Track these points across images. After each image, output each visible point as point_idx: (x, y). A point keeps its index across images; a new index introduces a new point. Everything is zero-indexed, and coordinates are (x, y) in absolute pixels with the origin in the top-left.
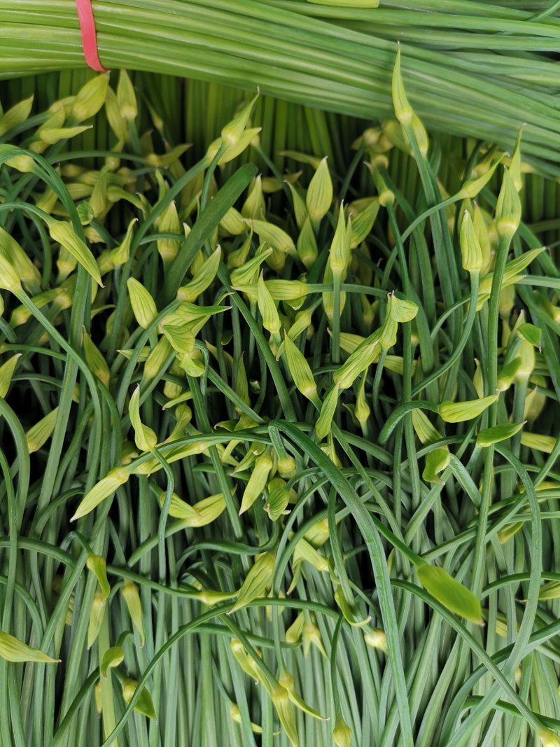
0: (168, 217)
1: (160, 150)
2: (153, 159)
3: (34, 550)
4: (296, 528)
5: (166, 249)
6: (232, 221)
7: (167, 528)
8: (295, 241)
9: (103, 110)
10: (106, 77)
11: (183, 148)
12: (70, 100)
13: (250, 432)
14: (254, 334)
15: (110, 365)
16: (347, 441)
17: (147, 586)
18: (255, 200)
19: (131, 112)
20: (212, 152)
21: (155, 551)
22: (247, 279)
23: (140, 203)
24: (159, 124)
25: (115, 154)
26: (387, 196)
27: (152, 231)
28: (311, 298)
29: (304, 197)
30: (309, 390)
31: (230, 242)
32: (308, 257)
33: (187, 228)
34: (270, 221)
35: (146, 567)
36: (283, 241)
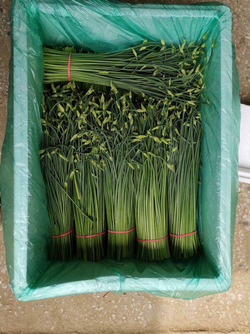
0: (81, 103)
1: (79, 92)
2: (78, 94)
3: (65, 146)
4: (100, 144)
5: (81, 107)
6: (90, 103)
7: (82, 145)
8: (99, 105)
9: (70, 87)
10: (71, 82)
11: (83, 92)
12: (66, 86)
13: (93, 131)
14: (93, 118)
15: (74, 123)
16: (106, 132)
17: (80, 153)
18: (93, 100)
19: (74, 87)
20: (87, 93)
21: (81, 148)
22: (92, 110)
23: (77, 101)
24: (78, 88)
25: (72, 93)
26: (112, 99)
27: (79, 104)
28: (101, 113)
29: (100, 99)
30: (100, 125)
31: (90, 106)
32: (101, 108)
33: (84, 104)
34: (96, 103)
35: (79, 151)
36: (98, 106)
